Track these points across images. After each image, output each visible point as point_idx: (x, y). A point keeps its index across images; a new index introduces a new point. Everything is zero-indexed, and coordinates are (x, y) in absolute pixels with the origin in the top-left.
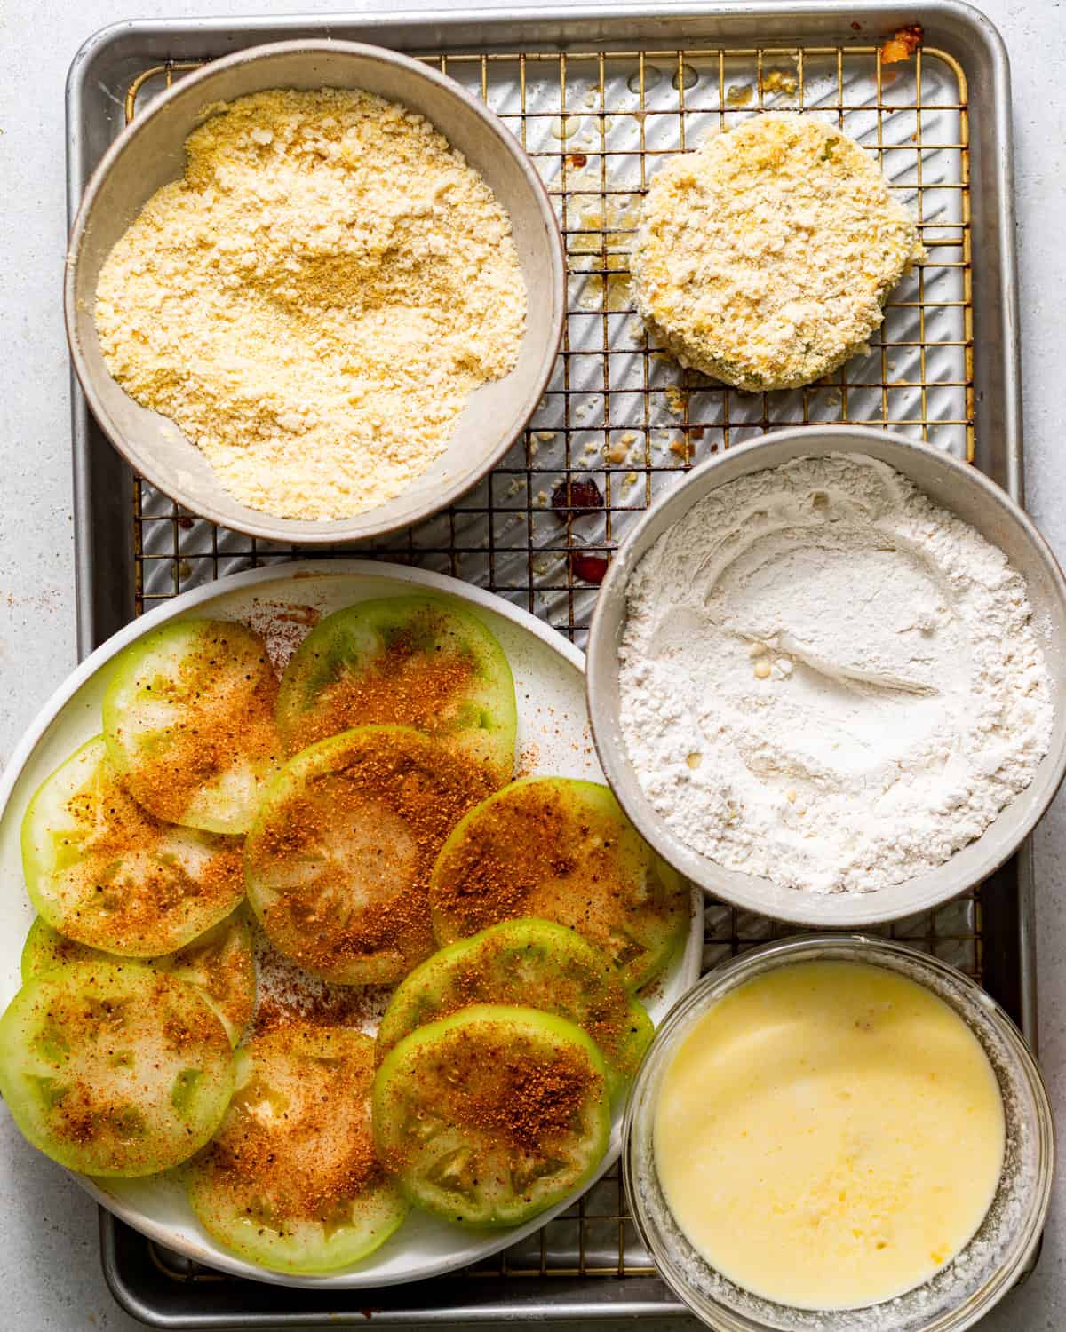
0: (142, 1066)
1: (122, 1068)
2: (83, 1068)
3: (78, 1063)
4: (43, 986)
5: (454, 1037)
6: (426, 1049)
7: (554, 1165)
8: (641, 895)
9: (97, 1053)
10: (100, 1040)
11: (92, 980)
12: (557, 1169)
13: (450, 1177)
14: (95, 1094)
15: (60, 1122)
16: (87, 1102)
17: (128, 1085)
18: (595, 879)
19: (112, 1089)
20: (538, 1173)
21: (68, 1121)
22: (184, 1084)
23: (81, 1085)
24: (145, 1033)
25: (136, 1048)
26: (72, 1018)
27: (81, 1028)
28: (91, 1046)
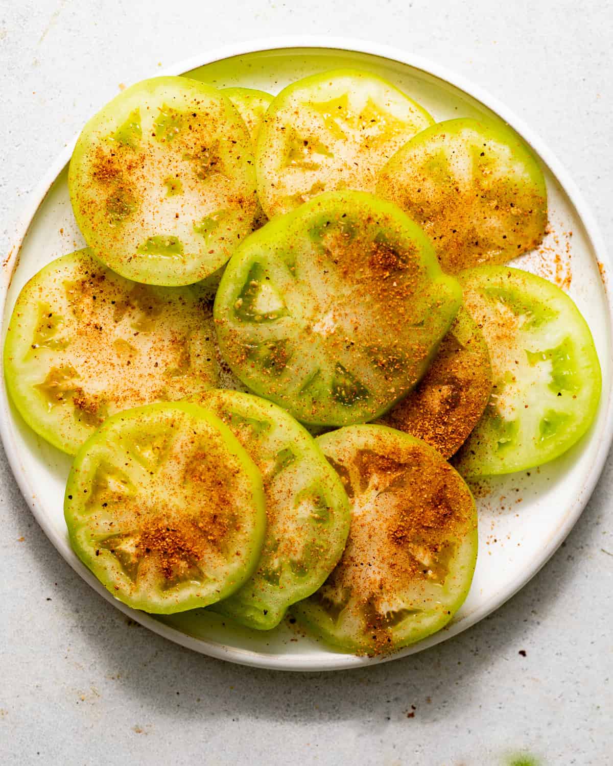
0: (173, 204)
1: (166, 189)
2: (158, 156)
3: (159, 151)
4: (217, 103)
5: (231, 463)
6: (217, 440)
7: (131, 570)
8: (383, 609)
9: (174, 163)
10: (186, 163)
11: (234, 142)
12: (129, 574)
13: (106, 482)
14: (138, 172)
15: (106, 151)
16: (130, 168)
17: (154, 198)
18: (392, 566)
19: (147, 186)
20: (121, 557)
21: (109, 157)
22: (167, 244)
23: (143, 158)
24: (202, 199)
25: (187, 196)
26: (198, 136)
27: (191, 144)
28: (179, 157)
